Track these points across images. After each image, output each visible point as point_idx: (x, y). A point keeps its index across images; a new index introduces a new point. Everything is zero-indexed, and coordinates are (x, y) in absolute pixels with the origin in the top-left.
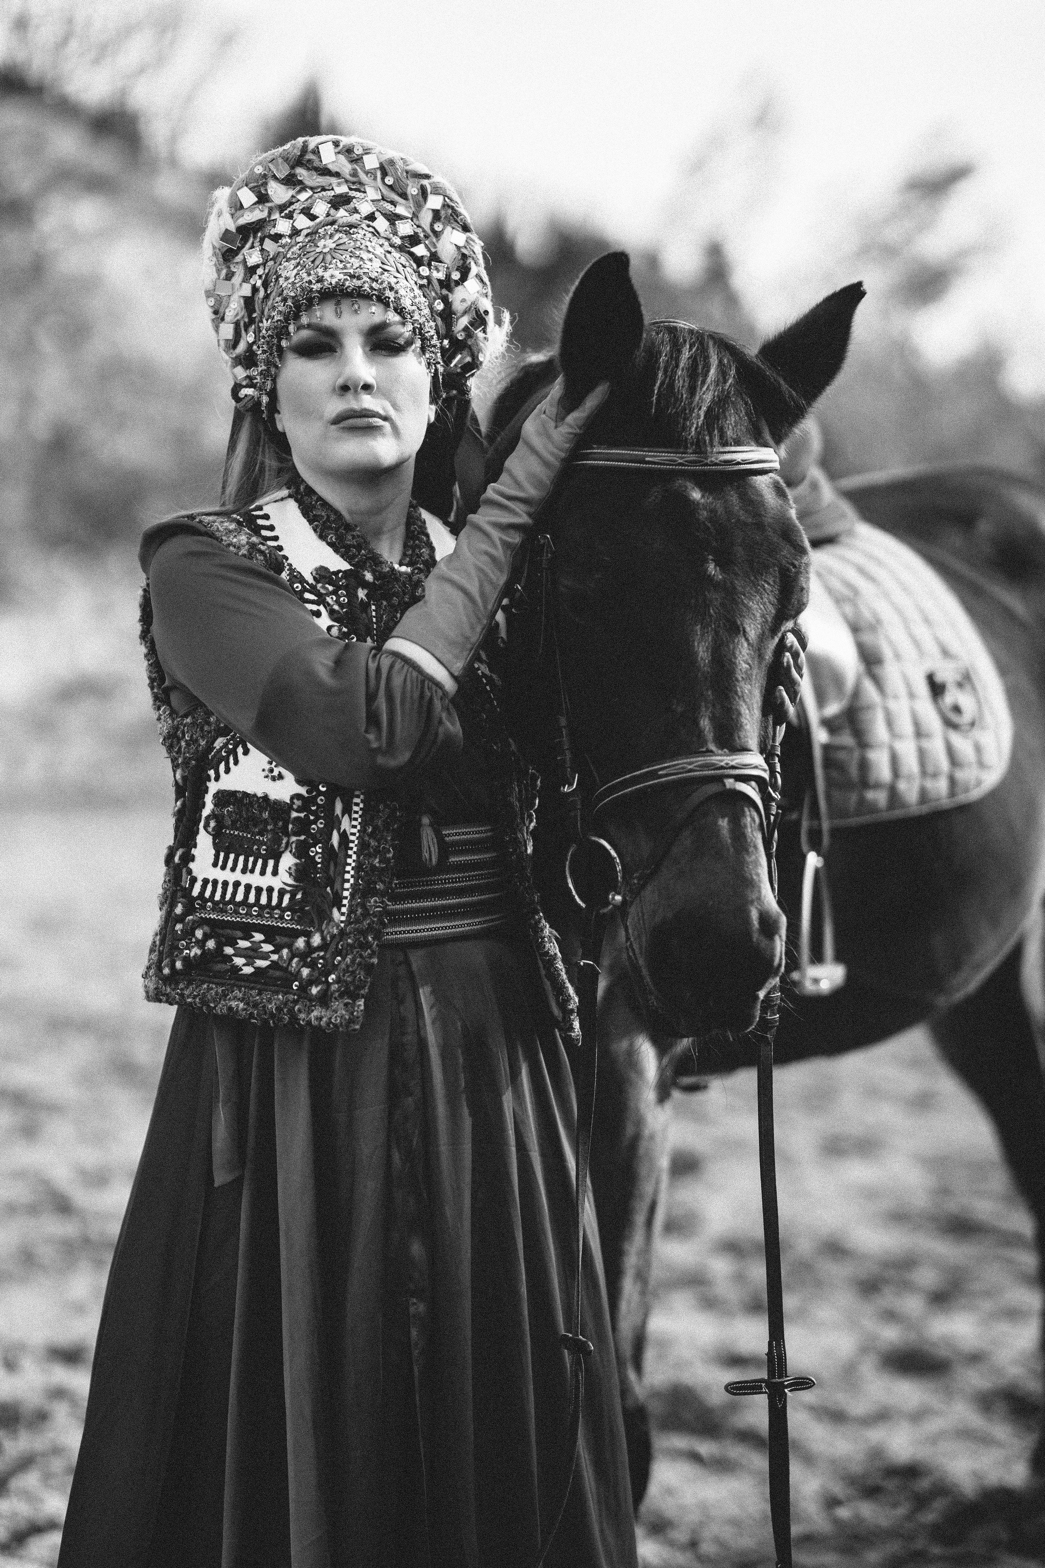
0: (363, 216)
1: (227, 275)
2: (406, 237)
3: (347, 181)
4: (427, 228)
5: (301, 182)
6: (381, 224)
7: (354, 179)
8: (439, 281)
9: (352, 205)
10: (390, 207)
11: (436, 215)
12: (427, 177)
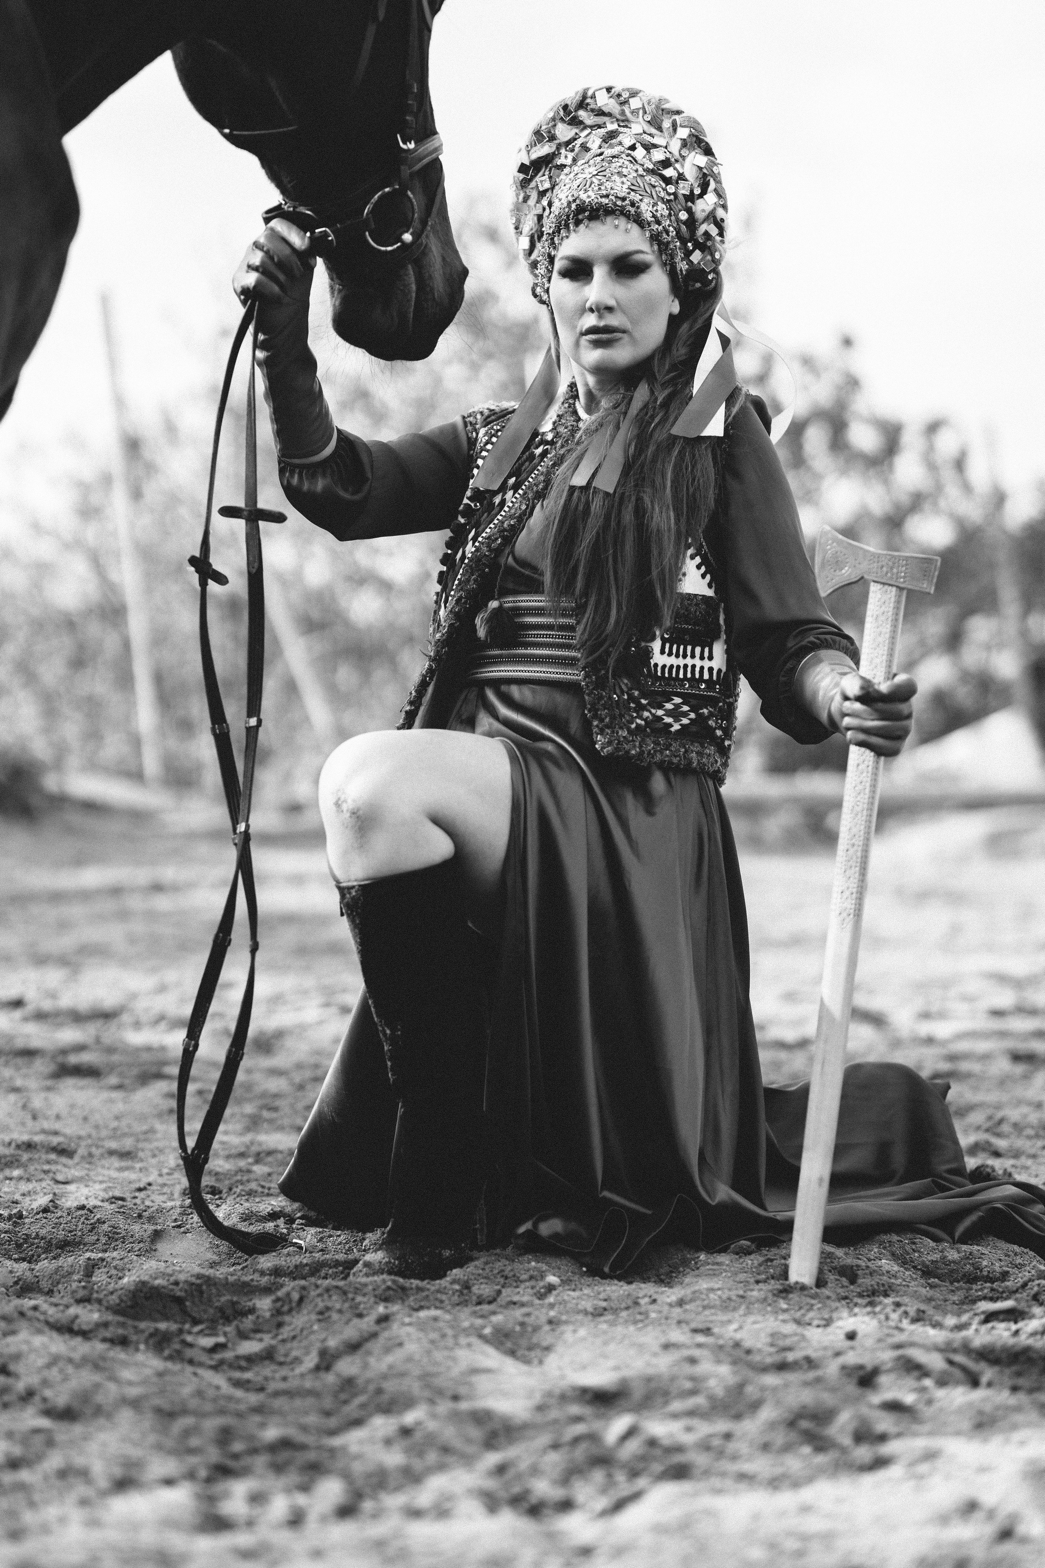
0: (627, 146)
1: (524, 198)
2: (659, 162)
3: (618, 120)
4: (676, 153)
5: (581, 122)
6: (640, 153)
7: (624, 118)
8: (684, 195)
9: (619, 139)
10: (648, 138)
11: (684, 144)
12: (678, 112)
